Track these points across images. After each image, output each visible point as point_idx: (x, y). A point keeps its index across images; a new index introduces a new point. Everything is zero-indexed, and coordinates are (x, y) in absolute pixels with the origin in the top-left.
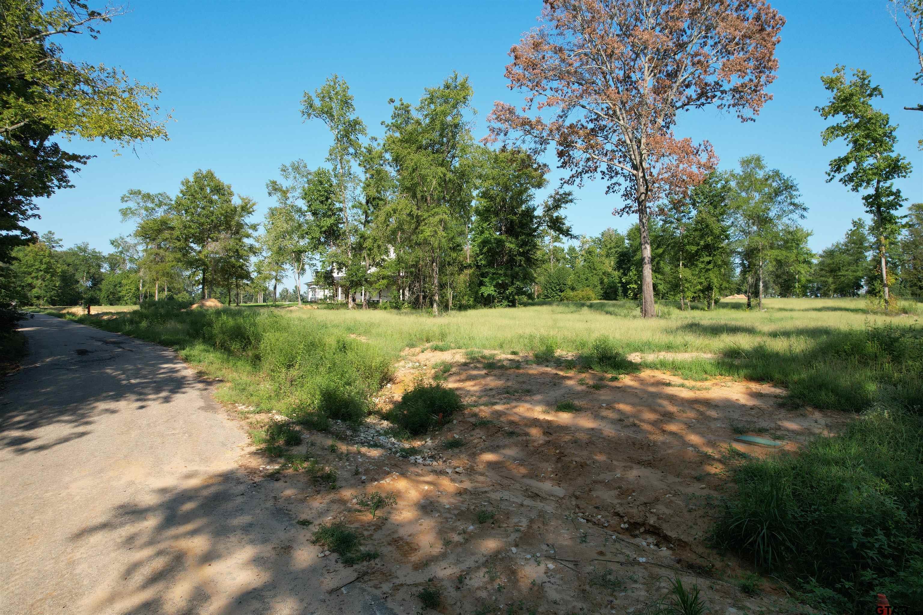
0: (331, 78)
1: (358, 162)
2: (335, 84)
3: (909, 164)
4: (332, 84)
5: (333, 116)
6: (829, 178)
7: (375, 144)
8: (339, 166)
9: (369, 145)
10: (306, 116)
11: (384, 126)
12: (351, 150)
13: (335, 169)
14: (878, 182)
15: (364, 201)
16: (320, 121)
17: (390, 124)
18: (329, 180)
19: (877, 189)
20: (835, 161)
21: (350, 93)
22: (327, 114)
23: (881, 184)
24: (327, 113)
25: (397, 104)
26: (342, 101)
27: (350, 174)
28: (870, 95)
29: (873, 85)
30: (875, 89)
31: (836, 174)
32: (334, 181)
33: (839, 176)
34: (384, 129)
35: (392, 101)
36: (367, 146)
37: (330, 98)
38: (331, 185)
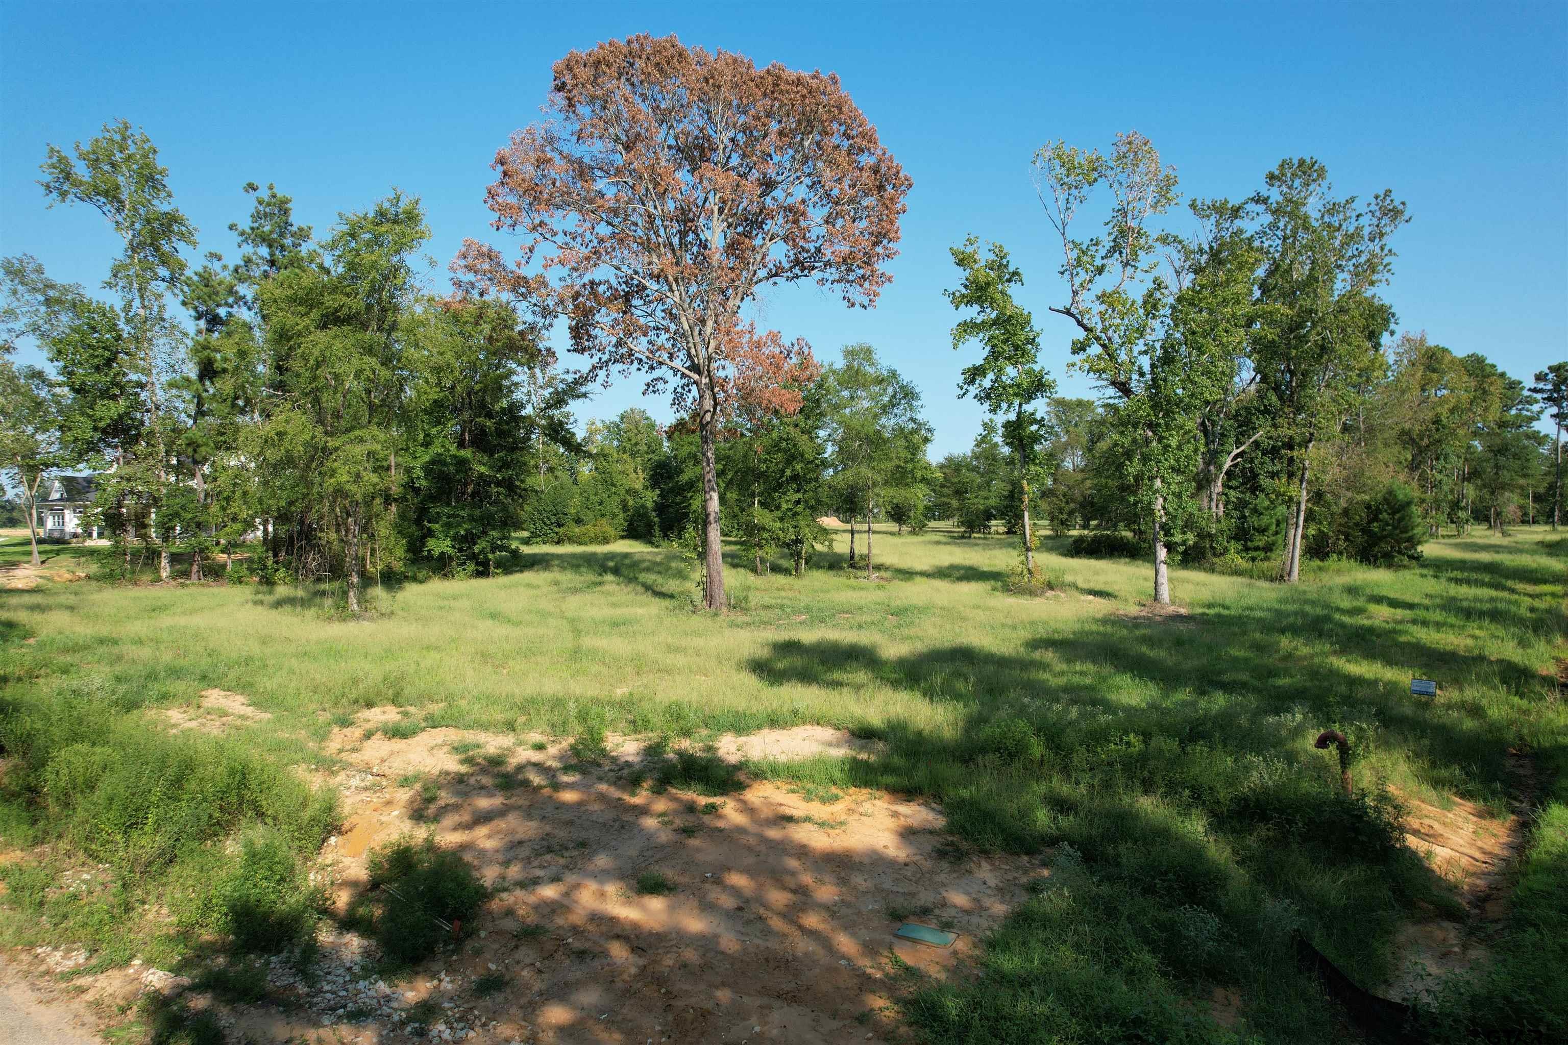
0: (112, 126)
1: (181, 297)
2: (124, 139)
3: (1054, 381)
4: (117, 138)
5: (121, 202)
6: (962, 392)
7: (216, 266)
8: (137, 303)
9: (205, 268)
10: (55, 194)
11: (234, 234)
12: (163, 272)
13: (127, 308)
14: (1020, 405)
15: (193, 375)
16: (89, 209)
17: (248, 231)
18: (113, 328)
19: (1019, 414)
20: (969, 369)
21: (160, 162)
22: (106, 196)
23: (1025, 407)
24: (106, 194)
25: (264, 194)
26: (140, 175)
27: (163, 320)
28: (1009, 281)
29: (1011, 269)
30: (1015, 273)
31: (971, 388)
32: (126, 330)
33: (973, 390)
34: (235, 237)
35: (252, 187)
36: (201, 270)
37: (113, 166)
38: (119, 338)
